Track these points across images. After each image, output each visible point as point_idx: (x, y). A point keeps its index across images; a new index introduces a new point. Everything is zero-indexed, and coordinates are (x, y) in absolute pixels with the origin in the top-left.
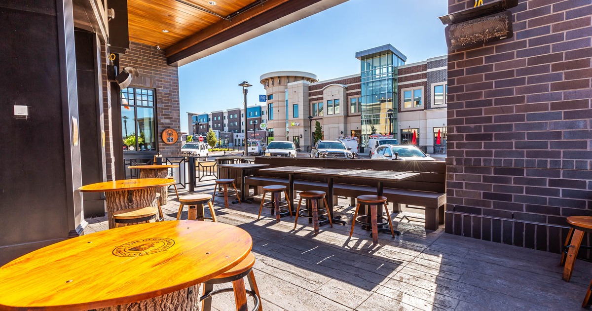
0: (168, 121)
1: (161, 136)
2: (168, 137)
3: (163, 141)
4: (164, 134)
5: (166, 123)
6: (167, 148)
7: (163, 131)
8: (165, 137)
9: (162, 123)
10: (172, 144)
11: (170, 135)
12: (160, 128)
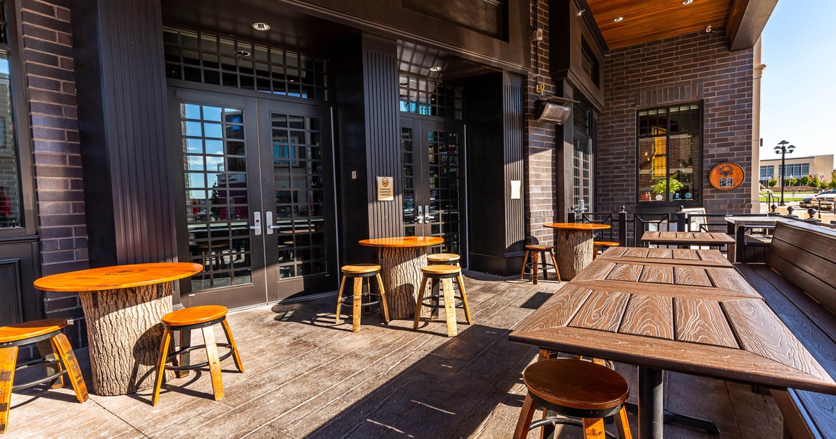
0: (723, 150)
1: (708, 177)
2: (722, 178)
3: (711, 186)
4: (714, 172)
5: (719, 155)
6: (720, 197)
7: (712, 167)
8: (715, 178)
9: (713, 156)
10: (730, 190)
11: (726, 174)
12: (707, 163)
